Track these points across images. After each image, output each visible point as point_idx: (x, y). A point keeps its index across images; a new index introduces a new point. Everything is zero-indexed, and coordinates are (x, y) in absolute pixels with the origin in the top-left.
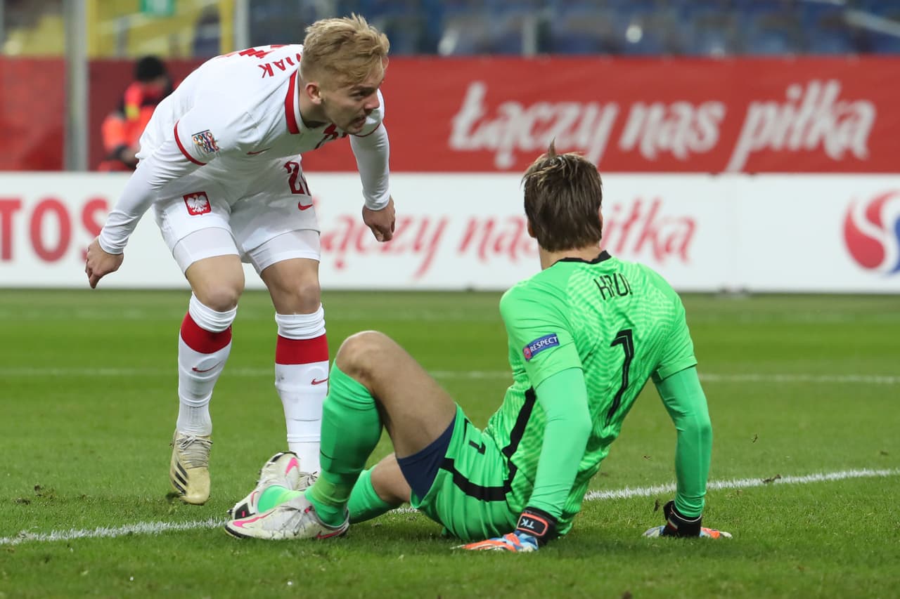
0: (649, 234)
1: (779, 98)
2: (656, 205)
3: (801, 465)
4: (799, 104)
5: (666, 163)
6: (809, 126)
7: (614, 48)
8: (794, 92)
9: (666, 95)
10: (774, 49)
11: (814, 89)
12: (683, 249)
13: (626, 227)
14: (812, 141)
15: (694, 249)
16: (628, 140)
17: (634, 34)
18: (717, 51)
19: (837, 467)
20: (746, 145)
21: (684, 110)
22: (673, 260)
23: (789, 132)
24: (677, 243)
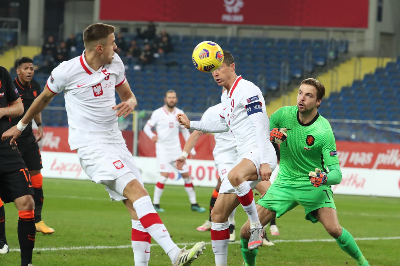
0: (355, 182)
1: (385, 152)
2: (357, 175)
3: (387, 235)
4: (389, 154)
5: (359, 166)
6: (391, 159)
7: (349, 139)
8: (388, 151)
9: (360, 151)
10: (385, 142)
11: (393, 151)
12: (362, 186)
13: (350, 180)
14: (392, 163)
15: (365, 186)
16: (351, 160)
17: (353, 137)
18: (372, 141)
19: (395, 236)
20: (377, 163)
21: (364, 154)
22: (360, 188)
23: (387, 160)
24: (361, 184)
